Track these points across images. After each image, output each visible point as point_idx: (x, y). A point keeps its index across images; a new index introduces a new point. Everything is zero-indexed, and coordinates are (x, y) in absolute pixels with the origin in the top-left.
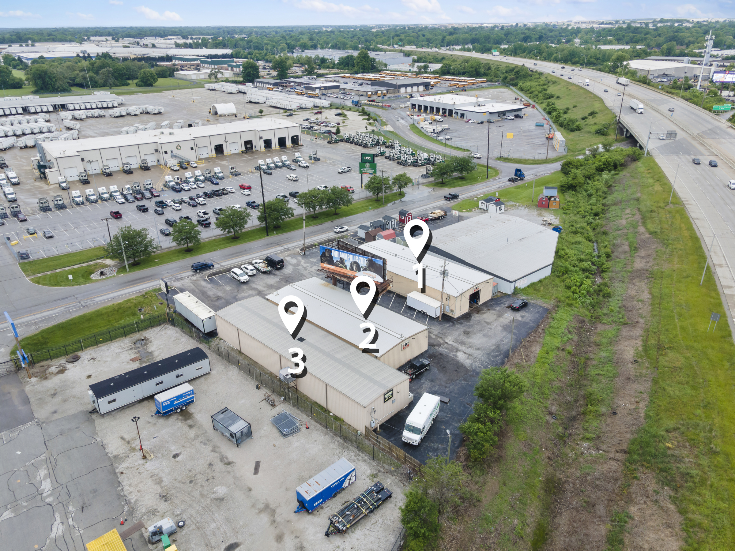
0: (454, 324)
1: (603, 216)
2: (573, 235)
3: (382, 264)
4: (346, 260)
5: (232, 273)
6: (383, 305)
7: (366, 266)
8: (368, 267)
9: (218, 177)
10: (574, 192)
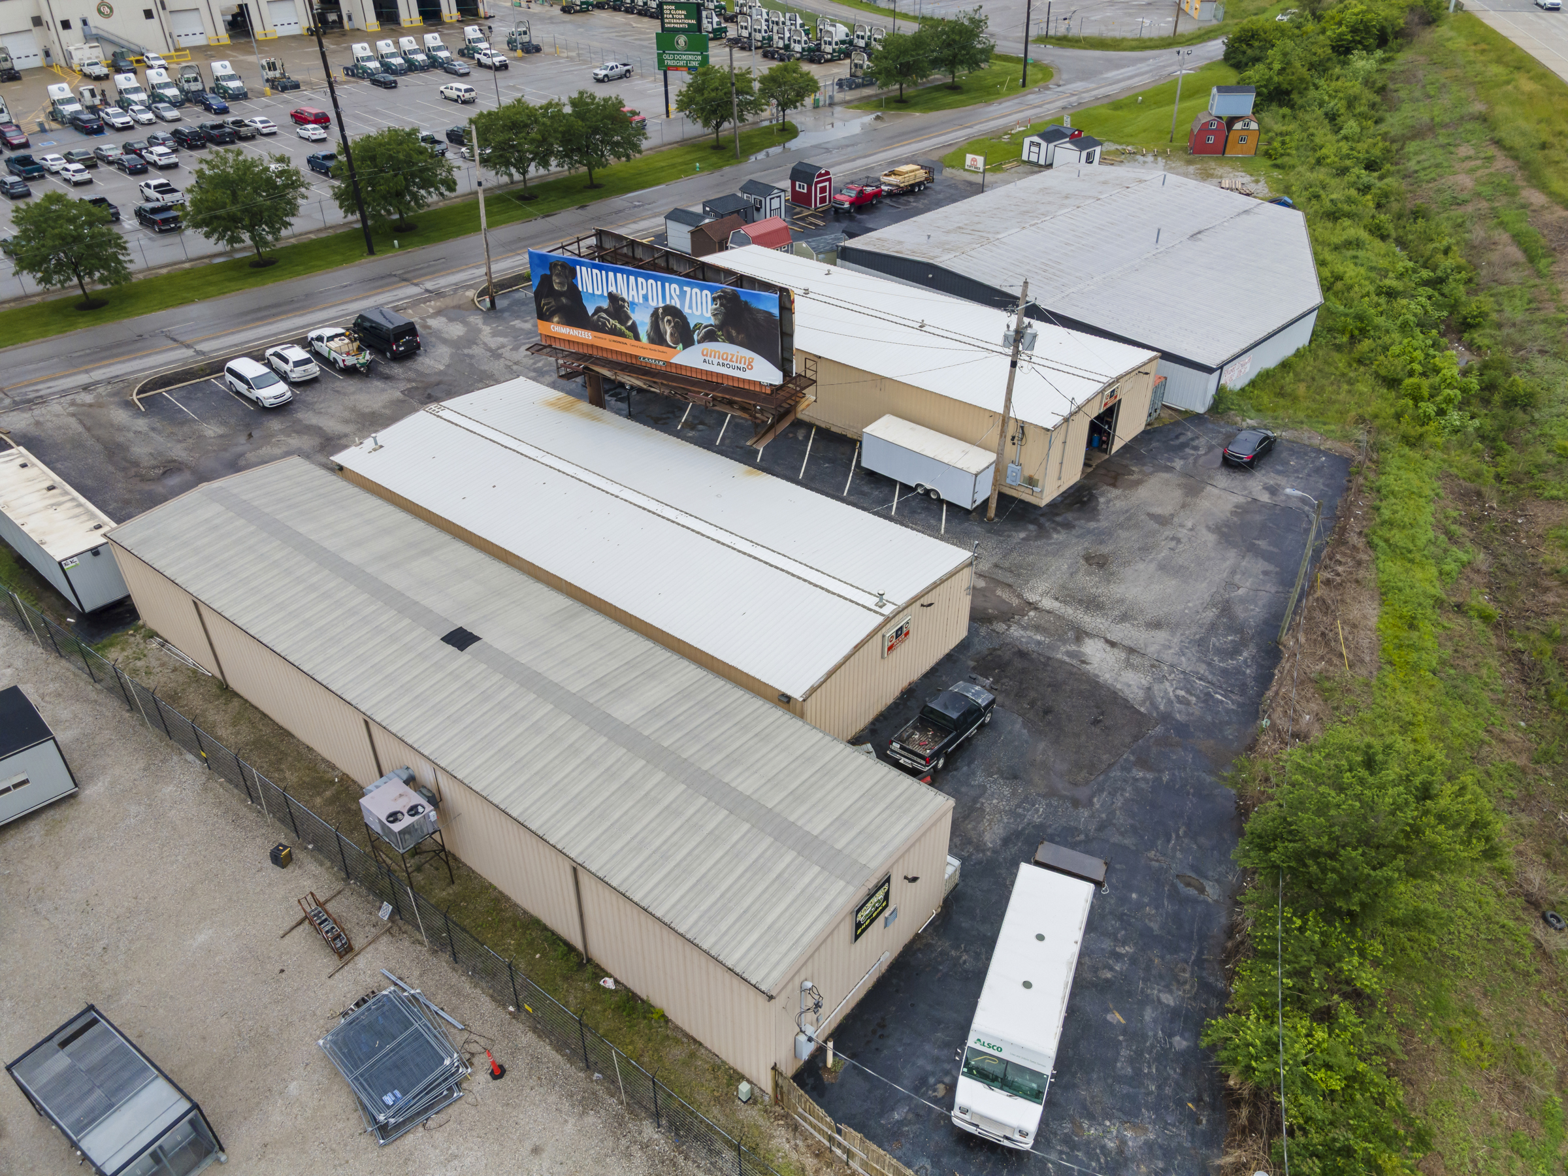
0: (1042, 533)
1: (1393, 168)
2: (1330, 225)
3: (776, 311)
4: (633, 304)
5: (229, 378)
6: (777, 469)
7: (712, 321)
8: (720, 327)
9: (226, 90)
10: (1286, 110)
